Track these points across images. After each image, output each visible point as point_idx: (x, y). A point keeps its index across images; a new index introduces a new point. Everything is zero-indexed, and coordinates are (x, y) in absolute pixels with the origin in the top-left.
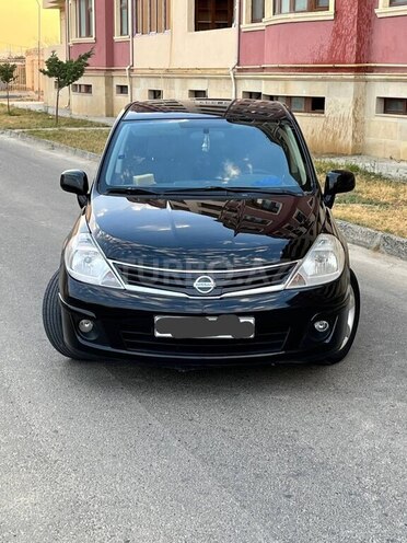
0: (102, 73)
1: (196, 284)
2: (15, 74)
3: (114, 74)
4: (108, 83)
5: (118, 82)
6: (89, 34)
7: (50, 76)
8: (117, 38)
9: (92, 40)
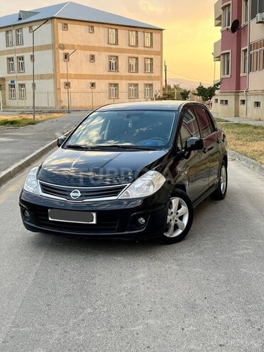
0: (233, 94)
1: (72, 194)
2: (189, 96)
3: (239, 94)
4: (236, 99)
5: (241, 98)
6: (228, 74)
7: (199, 95)
8: (242, 75)
9: (229, 76)
